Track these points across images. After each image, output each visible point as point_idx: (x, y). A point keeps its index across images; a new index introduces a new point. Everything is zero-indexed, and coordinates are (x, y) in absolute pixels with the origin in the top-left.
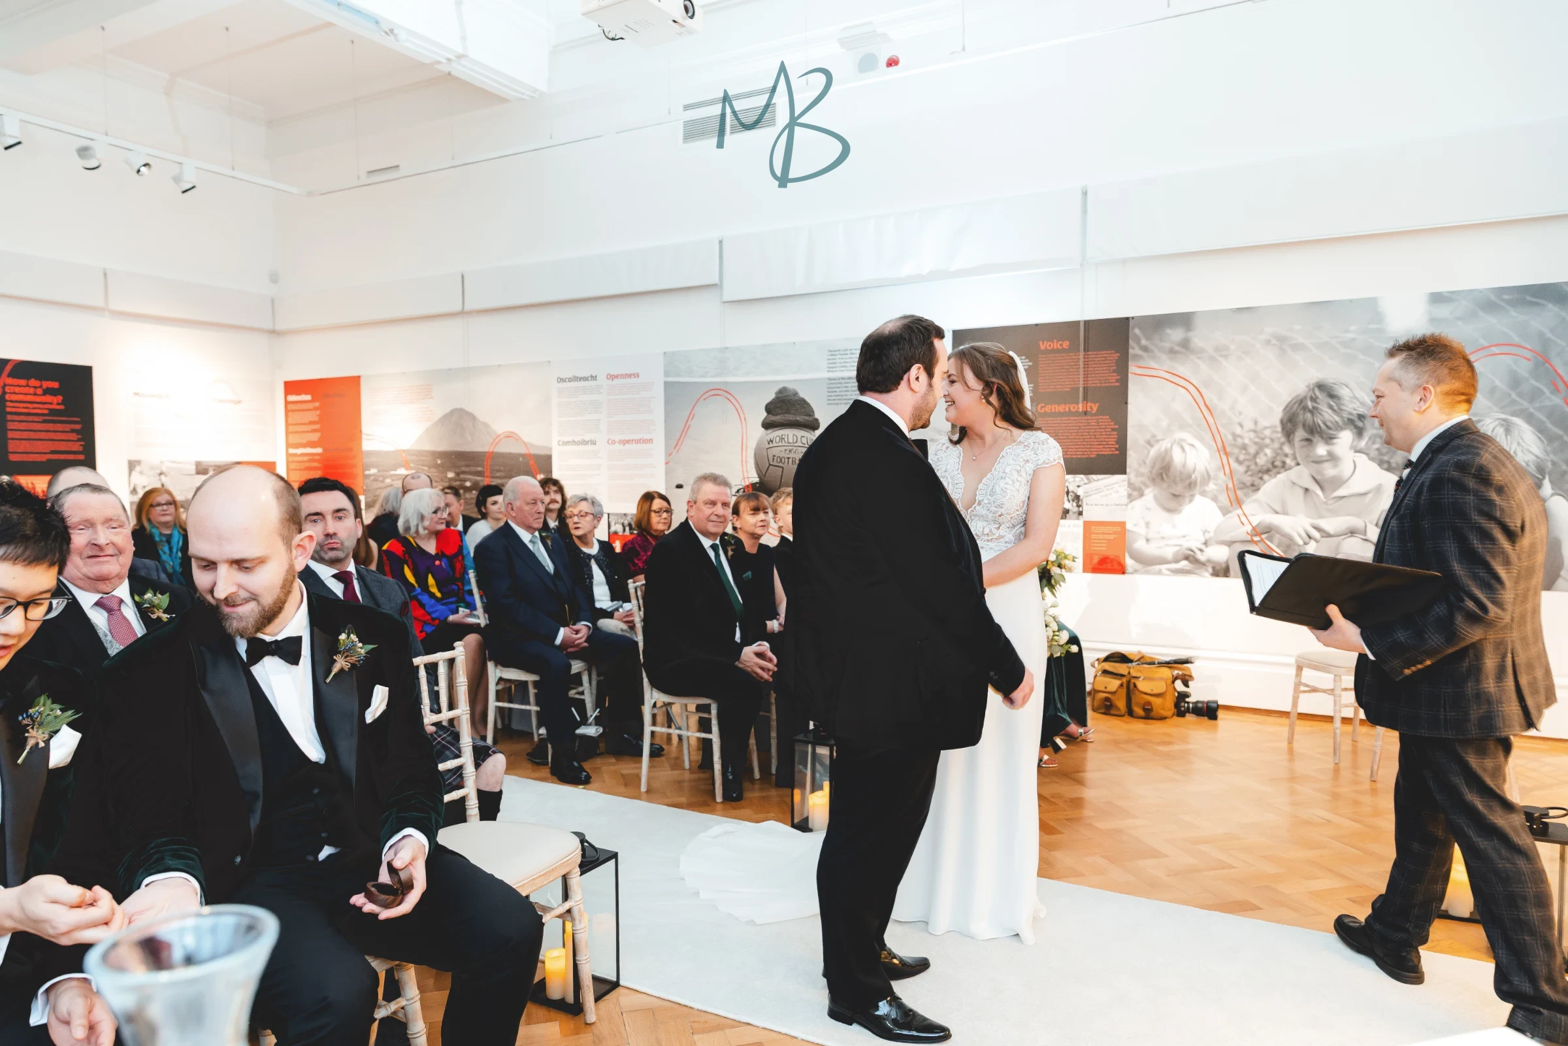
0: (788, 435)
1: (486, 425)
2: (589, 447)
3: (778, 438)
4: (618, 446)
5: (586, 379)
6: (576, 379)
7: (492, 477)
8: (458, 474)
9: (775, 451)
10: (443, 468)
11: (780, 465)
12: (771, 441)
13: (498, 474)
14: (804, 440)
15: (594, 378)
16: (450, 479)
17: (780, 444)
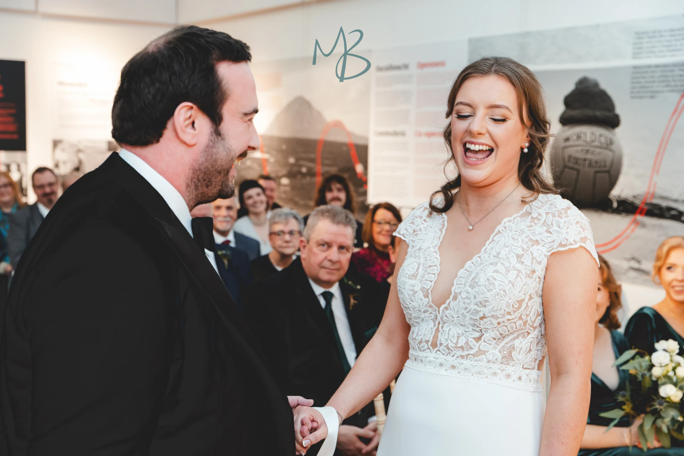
0: (585, 134)
1: (319, 114)
2: (399, 139)
3: (575, 137)
4: (424, 139)
5: (398, 68)
6: (391, 68)
7: (323, 165)
8: (297, 160)
9: (571, 151)
10: (286, 154)
11: (576, 166)
12: (567, 140)
13: (327, 162)
14: (603, 140)
15: (406, 67)
16: (292, 165)
17: (577, 143)
